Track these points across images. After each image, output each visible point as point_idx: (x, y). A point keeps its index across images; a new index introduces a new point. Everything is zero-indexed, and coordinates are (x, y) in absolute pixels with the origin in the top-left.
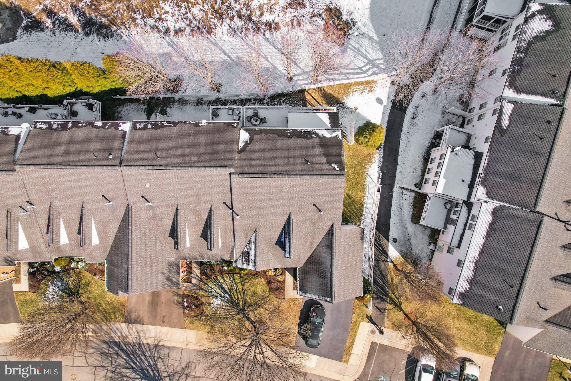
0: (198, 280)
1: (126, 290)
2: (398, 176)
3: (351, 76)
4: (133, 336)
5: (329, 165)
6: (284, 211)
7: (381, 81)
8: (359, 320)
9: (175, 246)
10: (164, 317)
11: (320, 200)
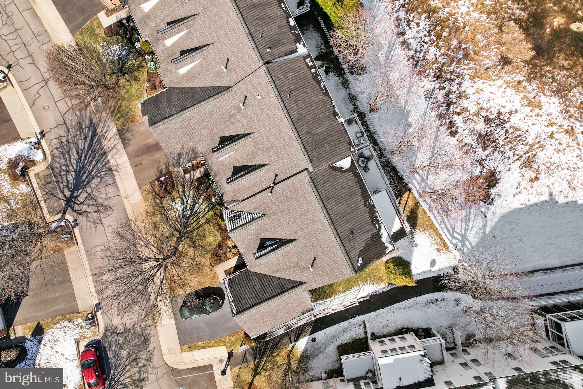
0: (191, 179)
1: (153, 123)
2: (373, 314)
3: (443, 226)
4: (109, 144)
5: (358, 255)
6: (296, 233)
7: (452, 255)
8: (226, 344)
9: (215, 148)
10: (141, 164)
11: (323, 262)
